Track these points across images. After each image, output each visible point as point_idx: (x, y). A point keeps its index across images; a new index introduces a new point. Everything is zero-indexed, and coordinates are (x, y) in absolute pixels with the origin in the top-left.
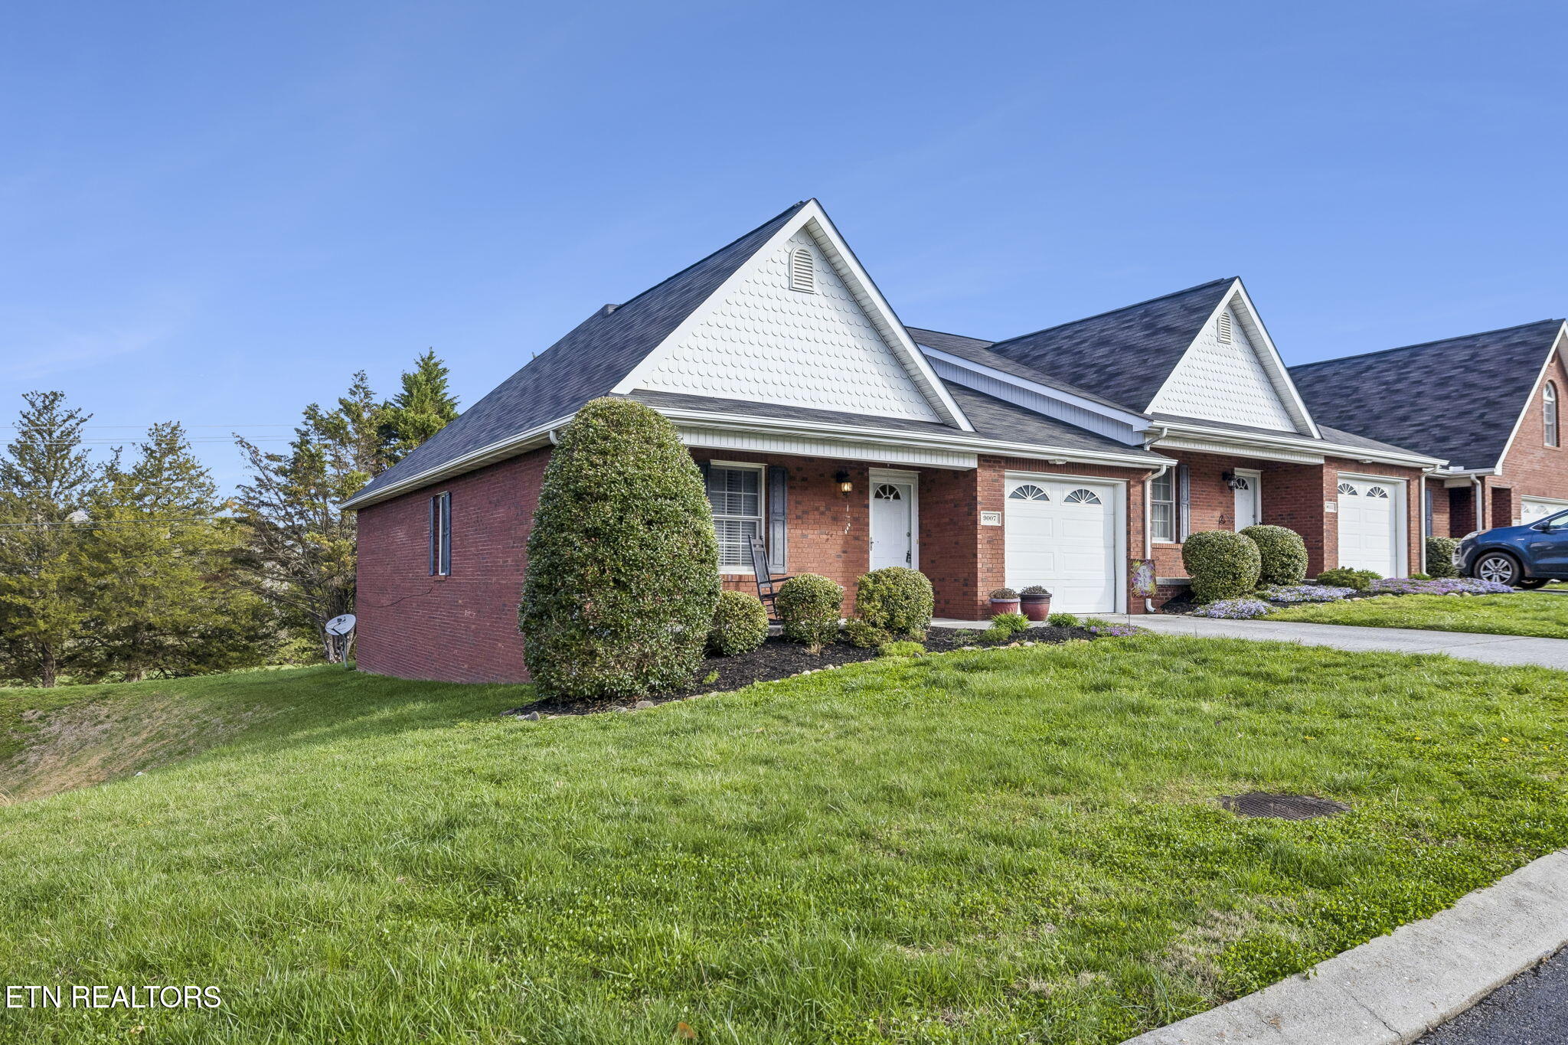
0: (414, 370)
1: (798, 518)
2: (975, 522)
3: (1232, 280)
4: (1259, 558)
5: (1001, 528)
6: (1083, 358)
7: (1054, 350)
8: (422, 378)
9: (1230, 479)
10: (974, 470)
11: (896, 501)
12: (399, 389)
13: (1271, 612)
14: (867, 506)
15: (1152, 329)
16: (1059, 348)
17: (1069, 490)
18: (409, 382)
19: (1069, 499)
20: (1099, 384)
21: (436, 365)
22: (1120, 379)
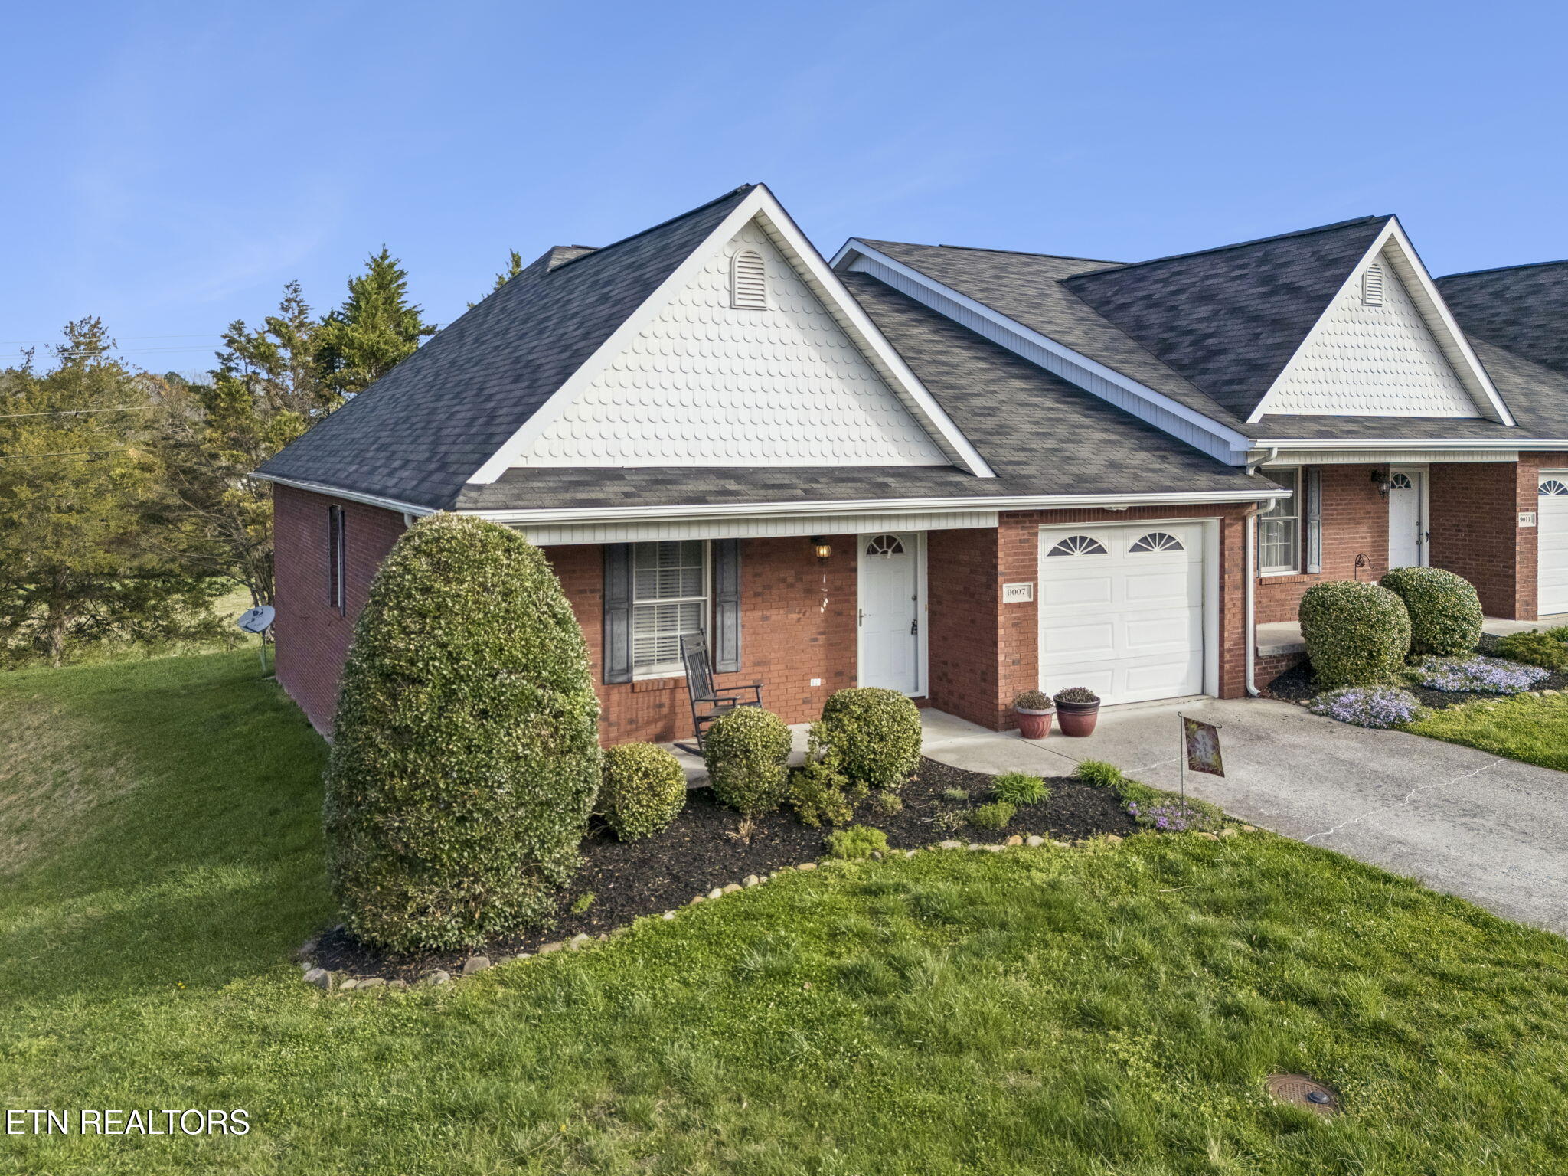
0: (364, 272)
1: (757, 595)
2: (995, 599)
3: (1385, 220)
4: (1408, 627)
5: (1034, 605)
6: (1177, 317)
7: (1144, 298)
8: (372, 286)
9: (1382, 482)
10: (994, 530)
11: (898, 556)
12: (345, 296)
13: (1416, 717)
14: (855, 570)
15: (1272, 287)
16: (1148, 297)
17: (1135, 537)
18: (358, 290)
19: (1136, 548)
20: (1196, 362)
21: (391, 266)
22: (1222, 361)
